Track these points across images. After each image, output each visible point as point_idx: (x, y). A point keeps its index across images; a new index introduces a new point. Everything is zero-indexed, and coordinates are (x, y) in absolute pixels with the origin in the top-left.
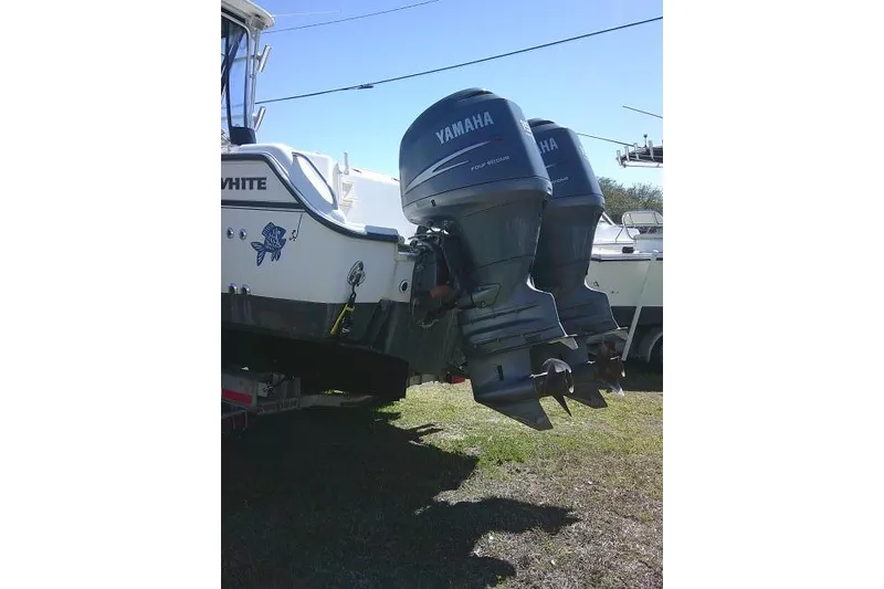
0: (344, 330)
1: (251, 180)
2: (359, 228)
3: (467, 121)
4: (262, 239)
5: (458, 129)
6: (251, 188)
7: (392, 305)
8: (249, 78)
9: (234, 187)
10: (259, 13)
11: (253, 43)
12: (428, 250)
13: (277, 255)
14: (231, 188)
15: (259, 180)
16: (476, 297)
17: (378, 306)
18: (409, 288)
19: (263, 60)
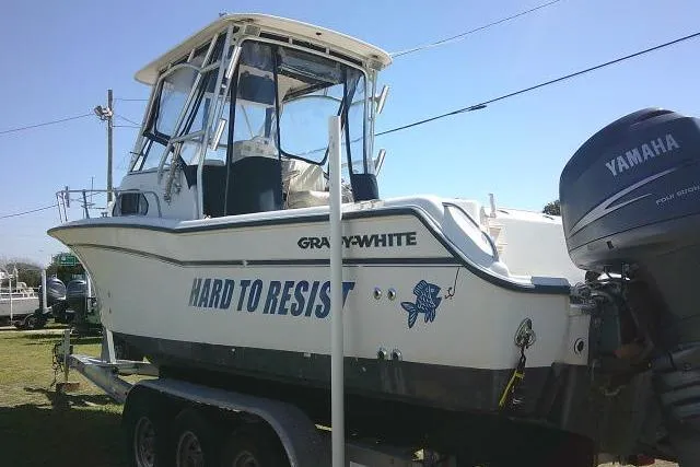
0: (515, 401)
1: (399, 236)
2: (524, 280)
3: (645, 147)
4: (413, 299)
5: (634, 157)
6: (399, 243)
7: (567, 368)
8: (368, 121)
9: (380, 244)
10: (376, 53)
11: (370, 84)
12: (606, 301)
13: (430, 316)
14: (377, 245)
15: (408, 235)
16: (676, 356)
17: (550, 370)
18: (586, 348)
19: (382, 100)
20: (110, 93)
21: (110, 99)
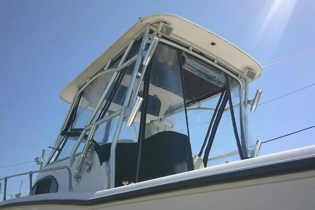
20: (44, 150)
21: (43, 154)
